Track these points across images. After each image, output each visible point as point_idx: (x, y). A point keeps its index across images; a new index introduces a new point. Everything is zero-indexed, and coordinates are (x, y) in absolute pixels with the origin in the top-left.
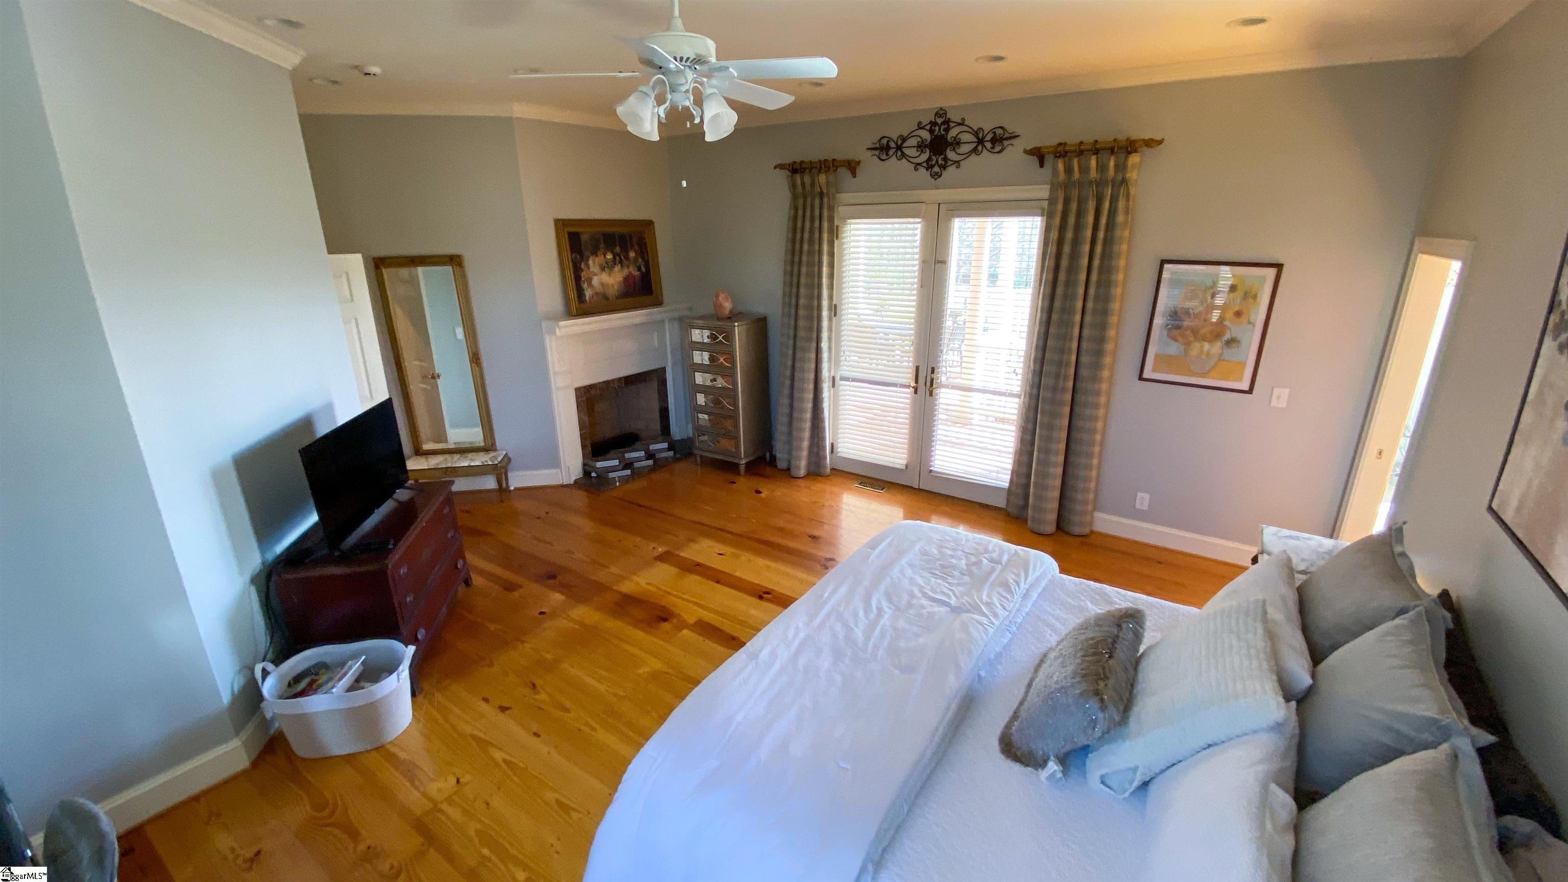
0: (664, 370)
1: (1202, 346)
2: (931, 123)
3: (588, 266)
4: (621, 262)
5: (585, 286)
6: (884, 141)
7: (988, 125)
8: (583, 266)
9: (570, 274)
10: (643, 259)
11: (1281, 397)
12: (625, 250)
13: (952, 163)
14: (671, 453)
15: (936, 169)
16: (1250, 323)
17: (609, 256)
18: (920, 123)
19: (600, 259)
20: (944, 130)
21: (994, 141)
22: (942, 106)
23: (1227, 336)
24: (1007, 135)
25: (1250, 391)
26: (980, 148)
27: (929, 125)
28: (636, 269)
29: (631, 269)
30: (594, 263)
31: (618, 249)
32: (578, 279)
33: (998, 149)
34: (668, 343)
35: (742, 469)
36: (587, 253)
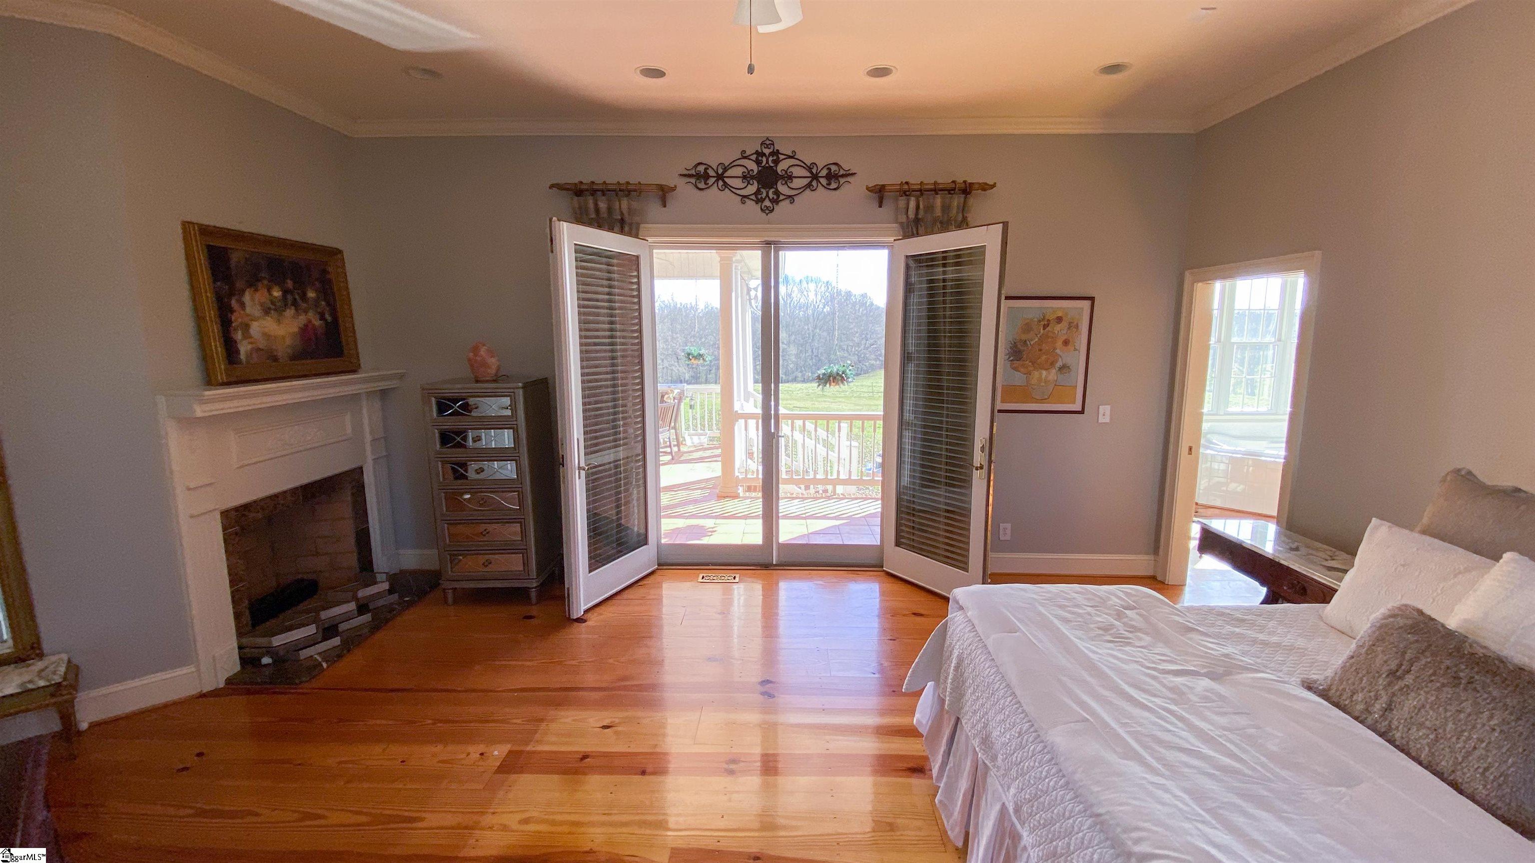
0: (360, 470)
1: (1041, 374)
2: (757, 153)
3: (243, 305)
4: (295, 304)
5: (239, 336)
6: (701, 169)
7: (821, 159)
8: (234, 303)
9: (211, 313)
10: (328, 304)
11: (1105, 414)
12: (301, 285)
13: (784, 197)
14: (395, 597)
15: (767, 203)
16: (1075, 350)
17: (277, 293)
18: (743, 152)
19: (261, 296)
20: (774, 161)
21: (830, 177)
22: (768, 135)
23: (1059, 364)
24: (842, 172)
25: (1082, 412)
26: (814, 183)
27: (755, 156)
28: (318, 316)
29: (311, 314)
30: (253, 300)
31: (290, 284)
32: (226, 324)
33: (834, 185)
34: (367, 429)
35: (533, 594)
36: (239, 284)
